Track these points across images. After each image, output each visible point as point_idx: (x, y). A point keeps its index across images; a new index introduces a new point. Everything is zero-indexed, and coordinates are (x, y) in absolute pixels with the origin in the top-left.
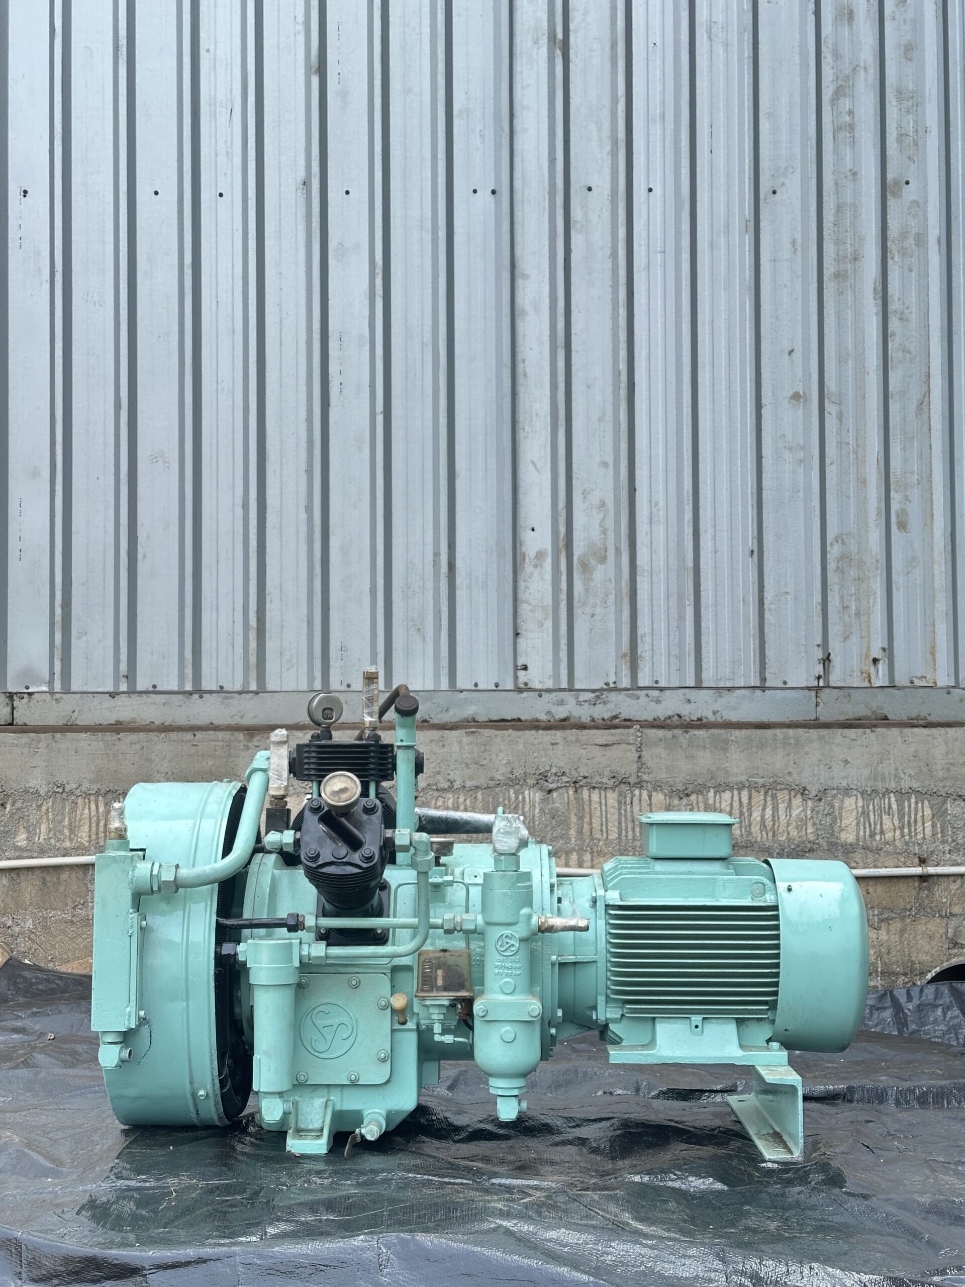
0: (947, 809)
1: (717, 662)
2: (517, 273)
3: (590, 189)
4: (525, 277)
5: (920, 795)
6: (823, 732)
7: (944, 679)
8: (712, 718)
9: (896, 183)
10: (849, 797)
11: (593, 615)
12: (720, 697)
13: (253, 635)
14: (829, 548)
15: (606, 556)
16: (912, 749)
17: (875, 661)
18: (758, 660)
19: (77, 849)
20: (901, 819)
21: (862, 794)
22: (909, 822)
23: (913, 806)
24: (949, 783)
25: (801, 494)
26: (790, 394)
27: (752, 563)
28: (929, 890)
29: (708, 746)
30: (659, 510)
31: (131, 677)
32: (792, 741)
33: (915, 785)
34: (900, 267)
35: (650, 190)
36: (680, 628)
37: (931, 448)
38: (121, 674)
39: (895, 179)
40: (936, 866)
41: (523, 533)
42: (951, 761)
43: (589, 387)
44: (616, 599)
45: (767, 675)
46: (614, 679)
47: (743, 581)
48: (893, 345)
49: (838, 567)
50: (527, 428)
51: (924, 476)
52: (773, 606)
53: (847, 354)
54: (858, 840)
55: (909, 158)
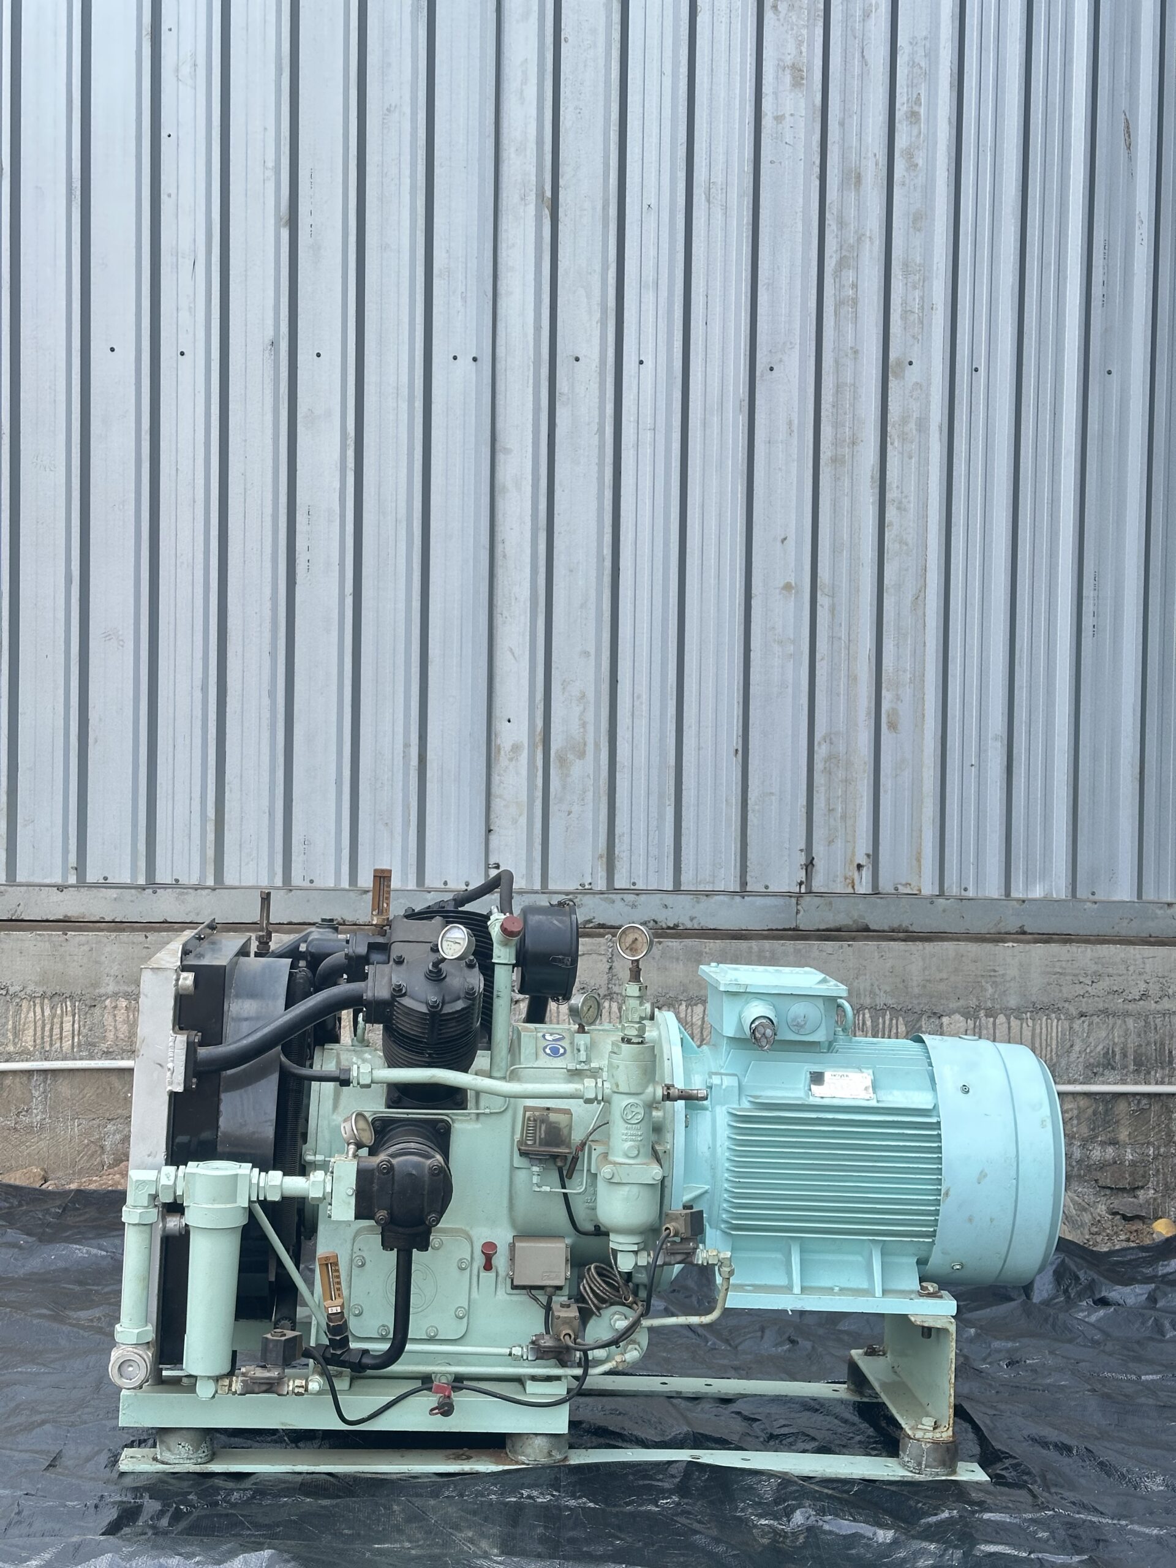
0: (921, 1027)
1: (697, 864)
2: (498, 446)
3: (577, 359)
4: (507, 451)
5: (896, 1012)
6: (800, 944)
7: (928, 888)
8: (689, 926)
9: (899, 363)
11: (570, 813)
12: (698, 902)
13: (211, 827)
14: (816, 748)
15: (585, 751)
16: (889, 965)
17: (859, 867)
18: (738, 865)
19: (20, 1054)
23: (887, 1022)
24: (924, 1000)
25: (790, 690)
26: (781, 585)
27: (735, 764)
29: (681, 957)
30: (641, 703)
31: (80, 868)
32: (768, 954)
33: (891, 1002)
34: (899, 453)
35: (641, 362)
36: (660, 828)
37: (925, 646)
38: (70, 865)
39: (898, 359)
41: (498, 724)
42: (928, 978)
43: (571, 571)
44: (594, 796)
45: (748, 879)
46: (590, 881)
47: (727, 780)
48: (889, 536)
49: (825, 768)
50: (505, 613)
51: (917, 673)
52: (757, 807)
53: (843, 544)
55: (913, 337)
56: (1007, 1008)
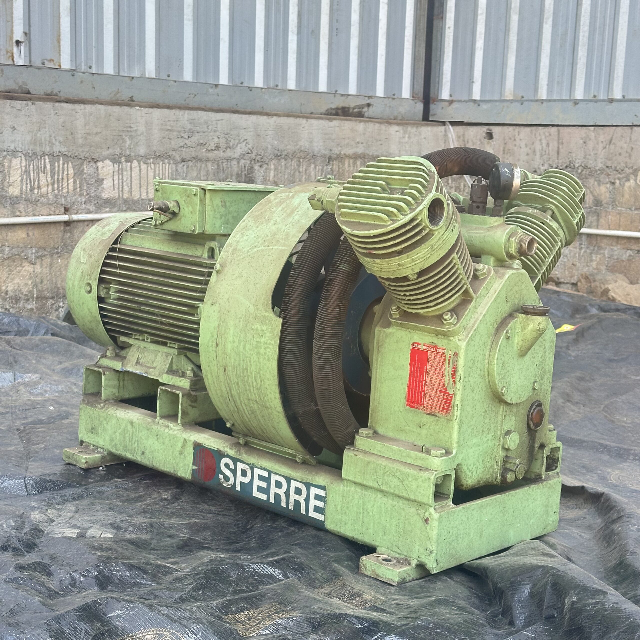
0: (84, 169)
5: (67, 157)
10: (15, 158)
16: (61, 120)
17: (18, 43)
20: (52, 177)
21: (25, 156)
22: (58, 179)
23: (61, 166)
24: (86, 149)
28: (71, 233)
33: (63, 150)
40: (76, 214)
42: (88, 131)
54: (21, 193)
56: (139, 156)
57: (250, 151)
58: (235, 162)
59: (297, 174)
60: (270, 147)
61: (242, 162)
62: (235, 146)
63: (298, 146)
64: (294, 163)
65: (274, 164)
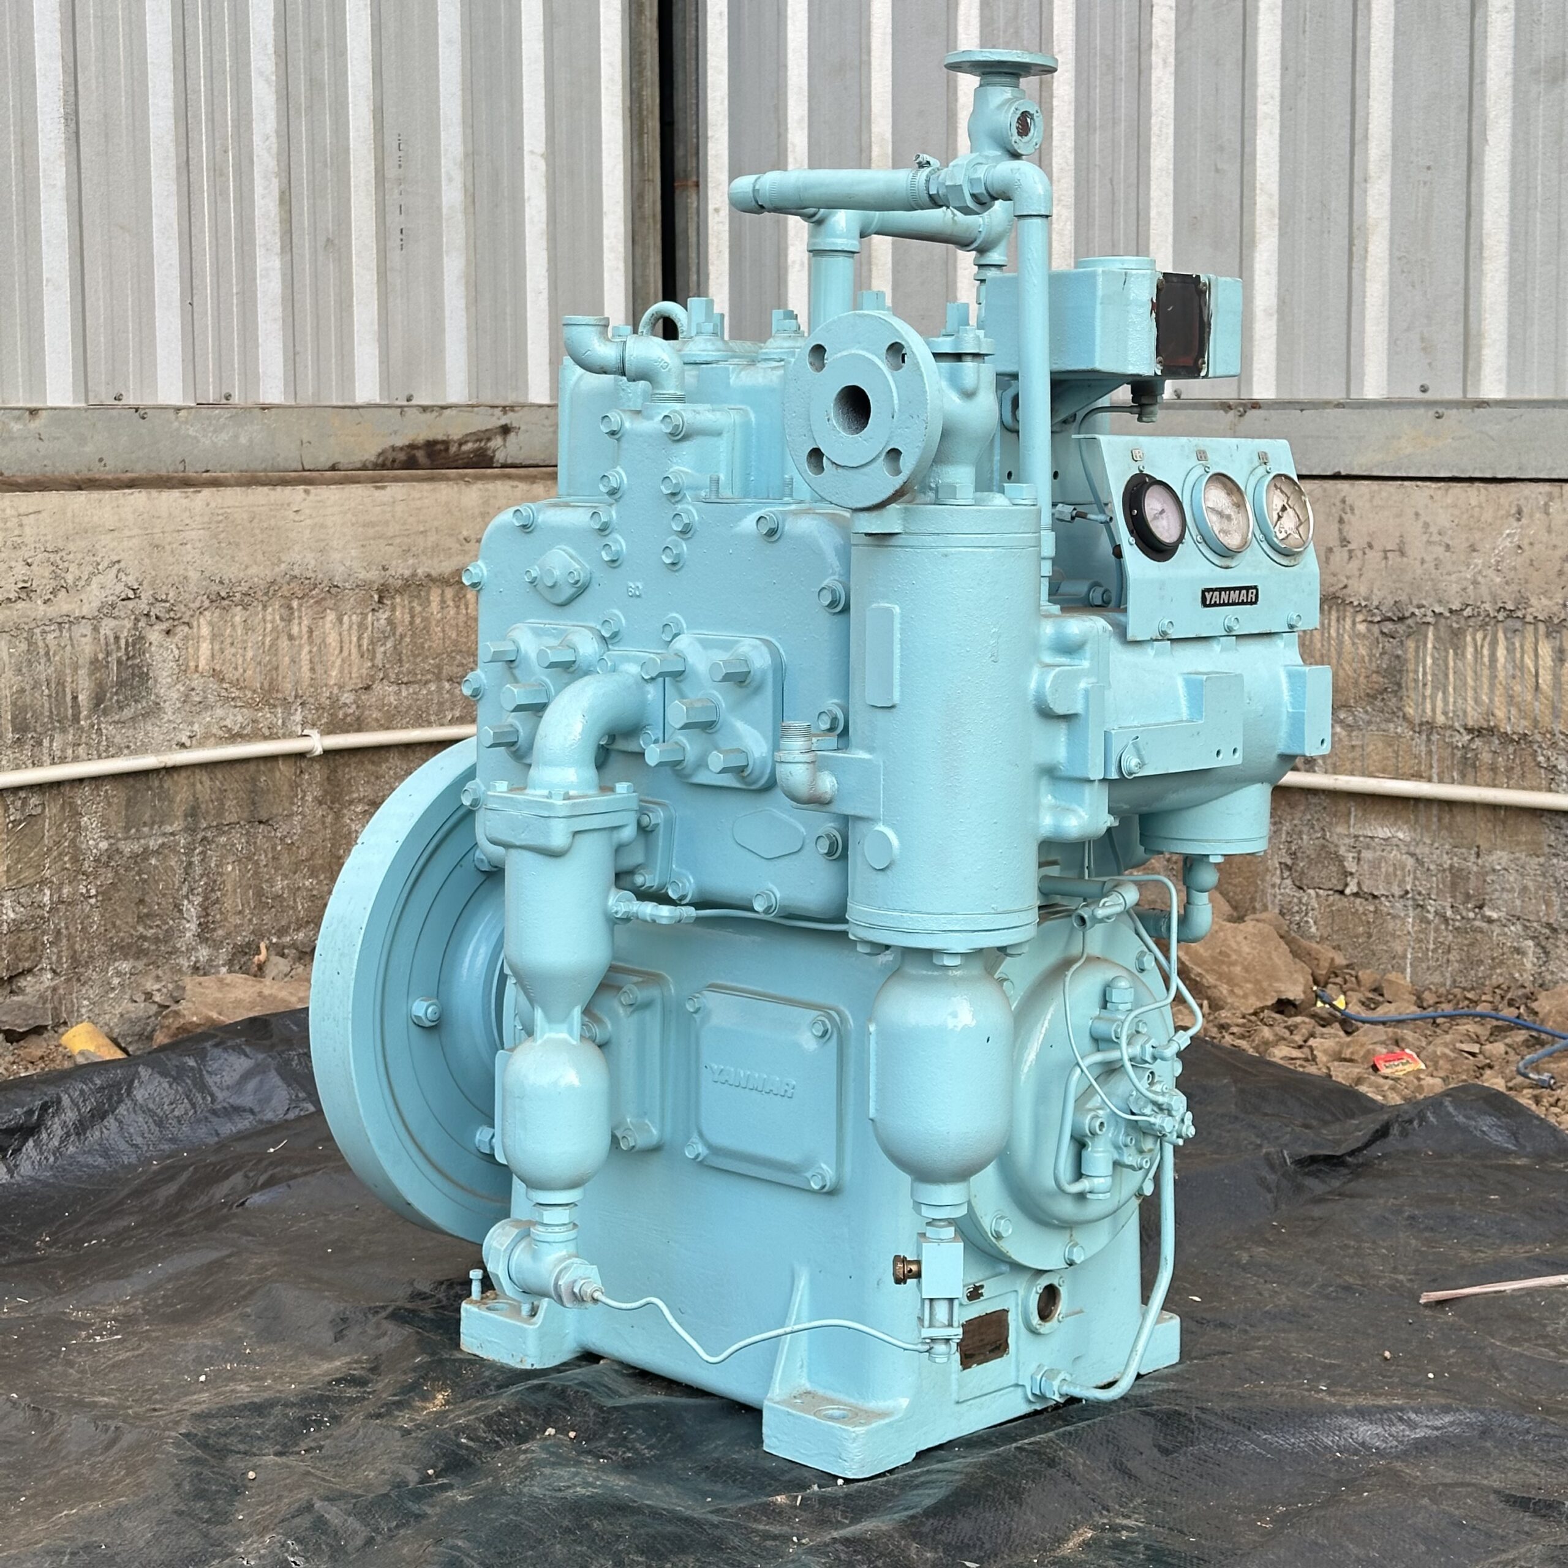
57: (131, 595)
58: (85, 628)
59: (284, 643)
60: (194, 575)
61: (107, 627)
62: (82, 583)
63: (283, 566)
64: (274, 613)
65: (210, 623)
